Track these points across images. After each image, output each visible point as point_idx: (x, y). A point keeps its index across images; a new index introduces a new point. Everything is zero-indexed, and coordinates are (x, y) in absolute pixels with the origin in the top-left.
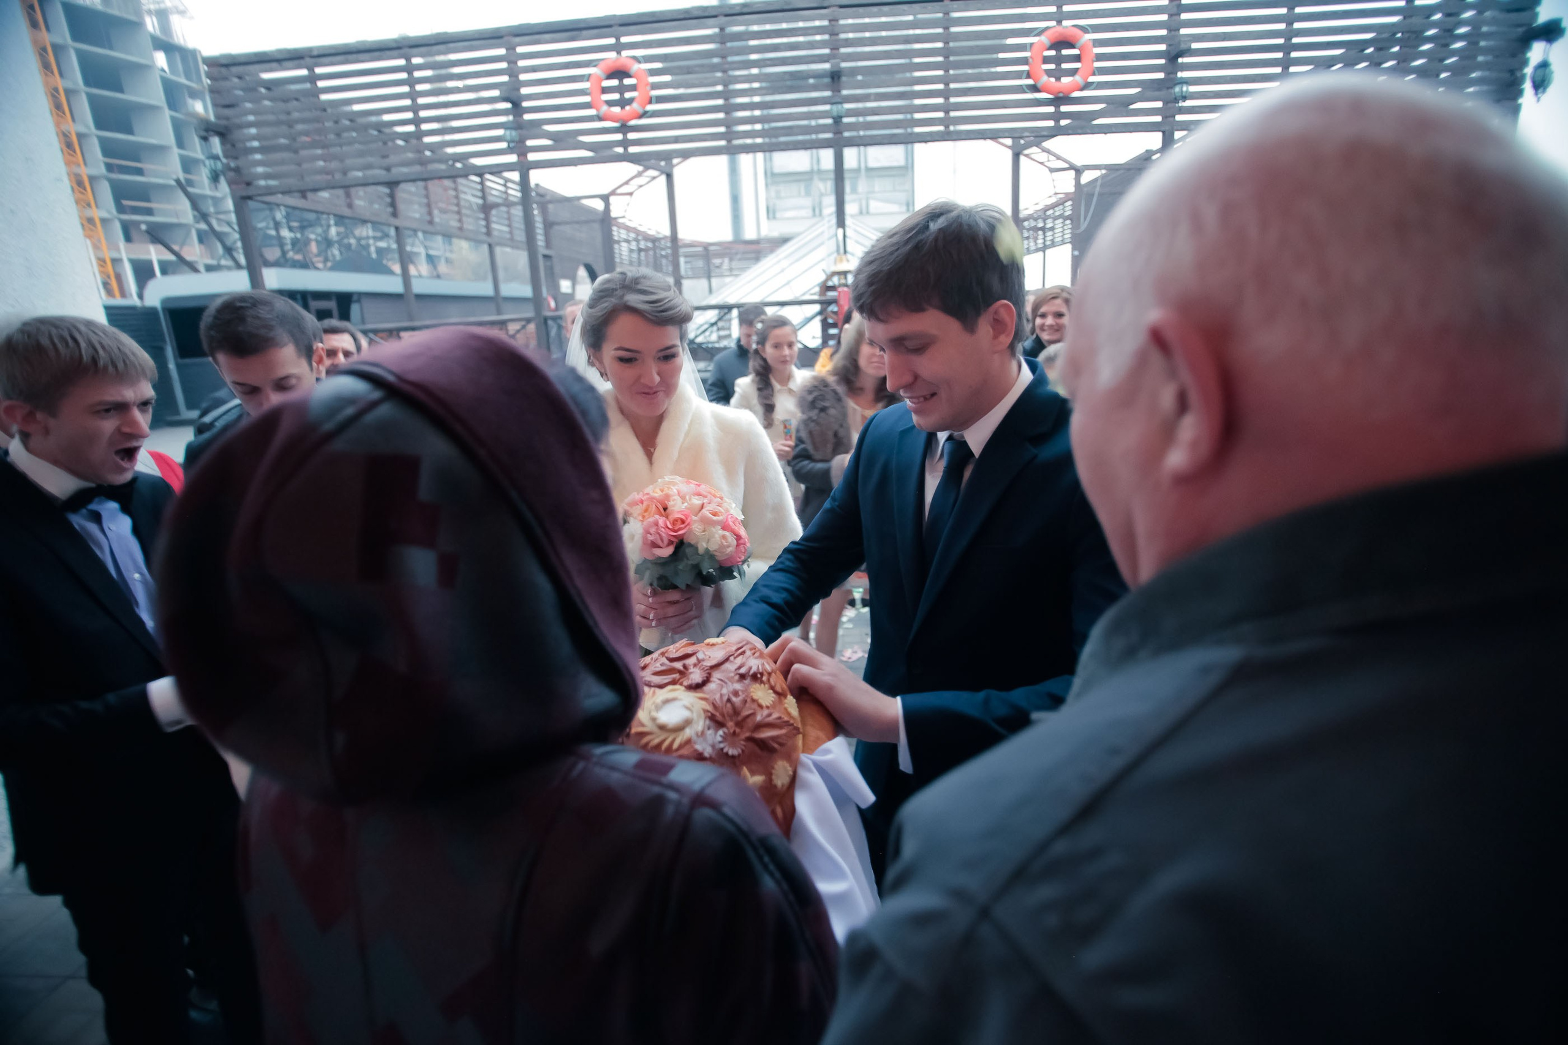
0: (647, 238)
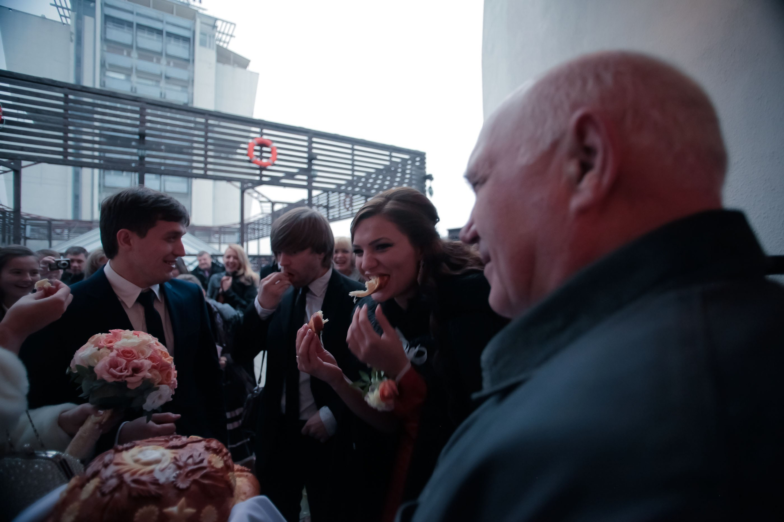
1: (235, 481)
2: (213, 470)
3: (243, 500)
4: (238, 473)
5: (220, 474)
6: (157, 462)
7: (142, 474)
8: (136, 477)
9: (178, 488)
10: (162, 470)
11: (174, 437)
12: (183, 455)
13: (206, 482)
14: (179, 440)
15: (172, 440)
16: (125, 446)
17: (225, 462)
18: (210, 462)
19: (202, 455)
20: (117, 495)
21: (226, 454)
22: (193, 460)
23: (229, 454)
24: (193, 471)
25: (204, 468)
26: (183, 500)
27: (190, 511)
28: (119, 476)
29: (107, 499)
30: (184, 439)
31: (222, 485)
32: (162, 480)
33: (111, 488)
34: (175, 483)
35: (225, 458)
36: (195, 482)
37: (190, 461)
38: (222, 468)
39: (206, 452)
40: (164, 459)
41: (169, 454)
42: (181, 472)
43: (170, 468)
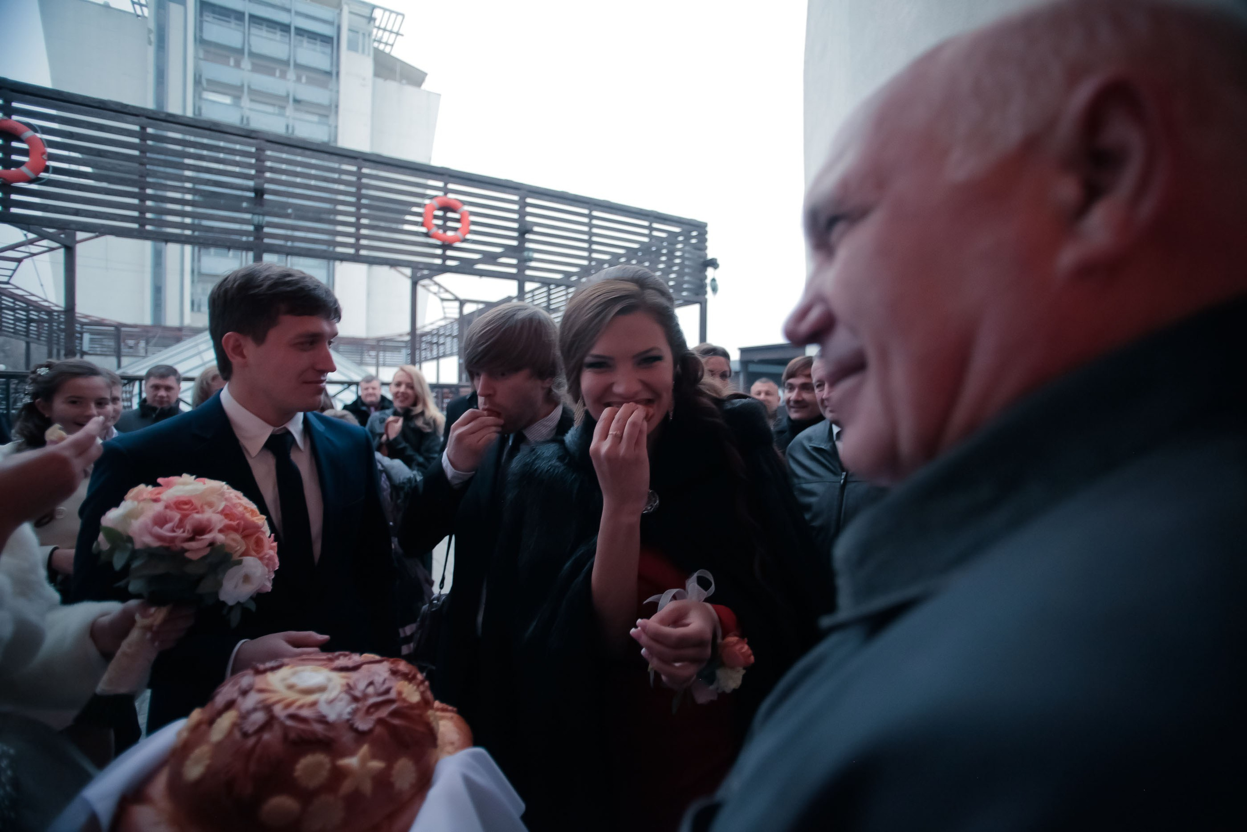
0: (39, 308)
1: (438, 724)
2: (406, 705)
3: (450, 753)
4: (439, 714)
5: (417, 712)
6: (322, 689)
7: (301, 707)
8: (292, 710)
9: (356, 731)
10: (331, 702)
11: (341, 655)
12: (359, 680)
13: (396, 722)
14: (350, 659)
15: (337, 658)
16: (269, 665)
17: (423, 694)
18: (400, 693)
19: (387, 682)
20: (266, 736)
21: (422, 682)
22: (375, 688)
23: (427, 683)
24: (377, 706)
25: (391, 702)
26: (365, 749)
27: (376, 765)
28: (268, 708)
29: (251, 741)
30: (356, 658)
31: (421, 728)
32: (332, 717)
33: (256, 727)
34: (351, 722)
35: (422, 688)
36: (380, 721)
37: (371, 690)
38: (418, 703)
39: (393, 678)
40: (331, 685)
41: (338, 680)
42: (360, 705)
43: (341, 700)
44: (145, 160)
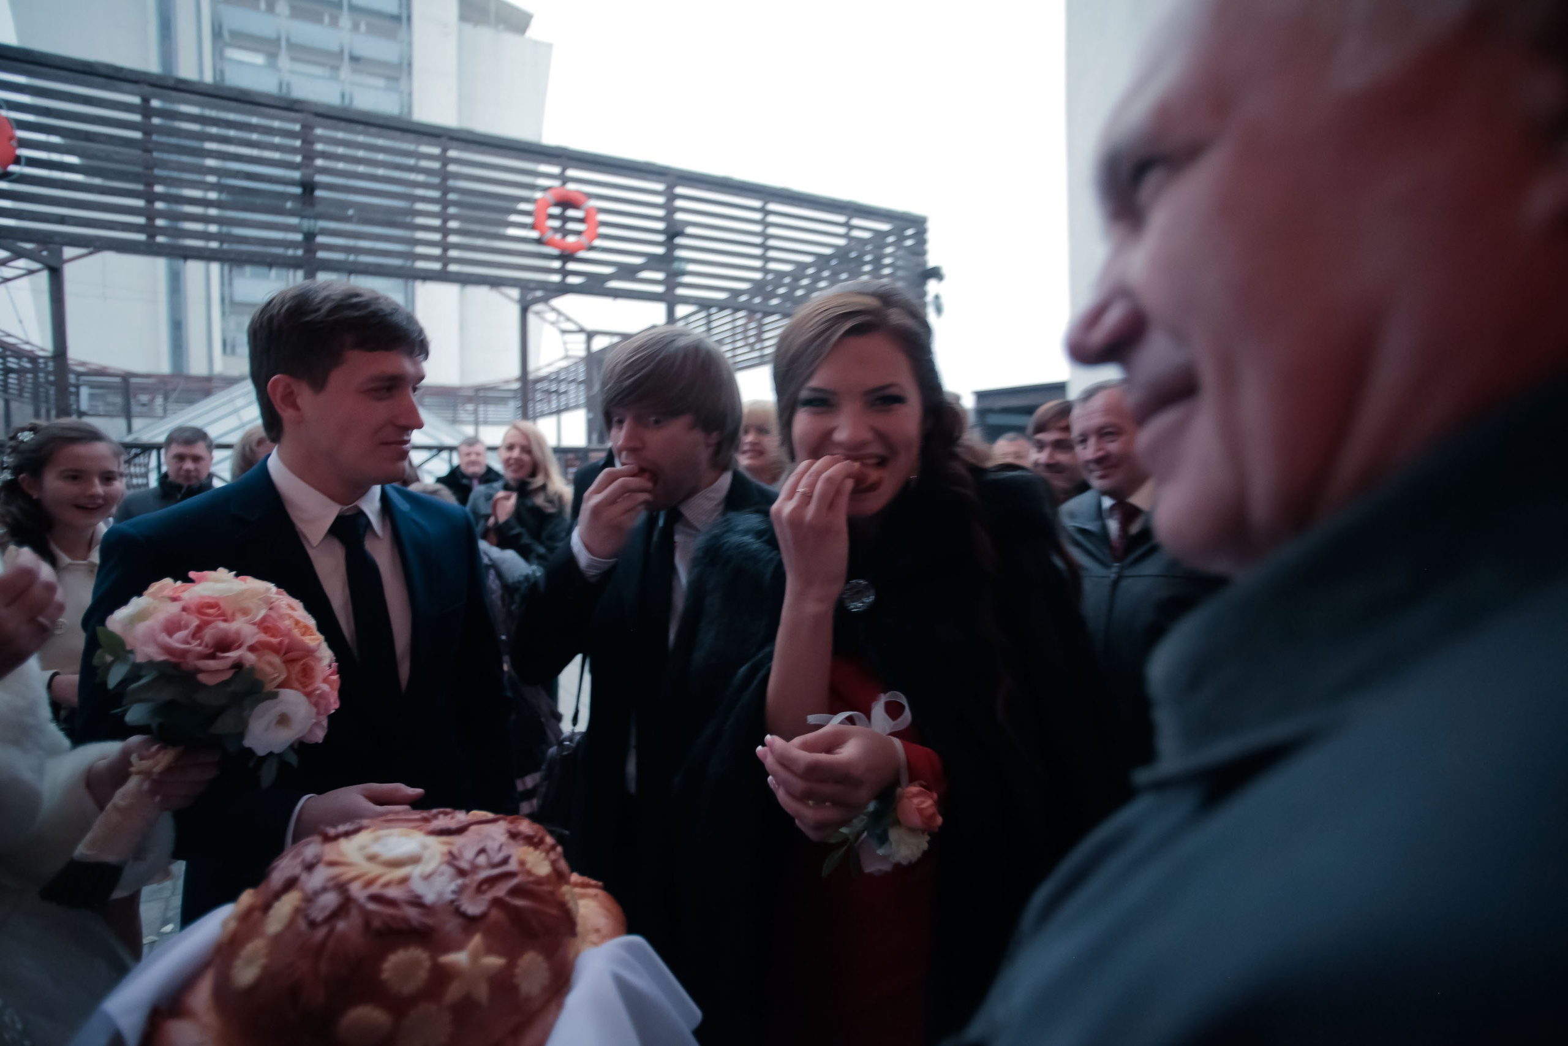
1: (576, 904)
2: (531, 879)
3: (595, 944)
4: (578, 890)
5: (547, 888)
6: (415, 860)
7: (387, 885)
8: (375, 889)
9: (464, 915)
10: (427, 877)
11: (440, 813)
12: (467, 846)
13: (520, 902)
14: (452, 818)
15: (435, 817)
16: (342, 828)
17: (553, 863)
18: (522, 863)
19: (504, 848)
20: (341, 925)
21: (553, 848)
22: (489, 857)
23: (559, 849)
24: (491, 881)
25: (511, 875)
26: (477, 940)
27: (494, 961)
28: (342, 887)
29: (321, 932)
30: (461, 817)
31: (554, 912)
32: (430, 897)
33: (327, 913)
34: (456, 903)
35: (553, 856)
36: (497, 902)
37: (482, 860)
38: (548, 877)
39: (511, 842)
40: (427, 854)
41: (436, 847)
42: (467, 880)
43: (442, 874)
44: (150, 146)
